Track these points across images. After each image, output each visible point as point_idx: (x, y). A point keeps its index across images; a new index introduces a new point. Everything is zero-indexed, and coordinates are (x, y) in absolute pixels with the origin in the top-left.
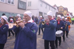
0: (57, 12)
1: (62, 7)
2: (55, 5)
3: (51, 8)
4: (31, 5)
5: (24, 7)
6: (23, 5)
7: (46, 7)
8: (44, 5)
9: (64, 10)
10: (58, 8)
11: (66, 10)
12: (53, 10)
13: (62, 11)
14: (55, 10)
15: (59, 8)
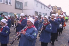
0: (51, 12)
1: (56, 7)
2: (50, 5)
3: (46, 7)
4: (27, 5)
5: (21, 7)
6: (20, 5)
7: (41, 7)
8: (39, 5)
9: (58, 9)
10: (52, 7)
11: (59, 9)
12: (48, 9)
13: (56, 10)
14: (50, 10)
15: (54, 8)
